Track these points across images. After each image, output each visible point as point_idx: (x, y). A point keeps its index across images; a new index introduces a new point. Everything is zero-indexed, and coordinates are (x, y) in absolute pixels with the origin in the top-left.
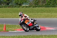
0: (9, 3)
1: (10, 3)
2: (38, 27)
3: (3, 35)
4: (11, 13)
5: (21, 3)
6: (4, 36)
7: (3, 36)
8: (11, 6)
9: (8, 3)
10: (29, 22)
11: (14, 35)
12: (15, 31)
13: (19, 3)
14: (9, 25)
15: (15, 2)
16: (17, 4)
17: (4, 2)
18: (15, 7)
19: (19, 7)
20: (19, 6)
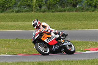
0: (77, 4)
1: (79, 3)
2: (70, 46)
3: (66, 59)
4: (80, 21)
5: (96, 4)
6: (67, 61)
7: (65, 61)
8: (80, 8)
9: (75, 4)
10: (50, 38)
11: (85, 59)
12: (87, 52)
13: (94, 4)
14: (76, 42)
15: (87, 3)
16: (90, 5)
17: (68, 3)
18: (87, 10)
19: (93, 11)
20: (93, 8)
